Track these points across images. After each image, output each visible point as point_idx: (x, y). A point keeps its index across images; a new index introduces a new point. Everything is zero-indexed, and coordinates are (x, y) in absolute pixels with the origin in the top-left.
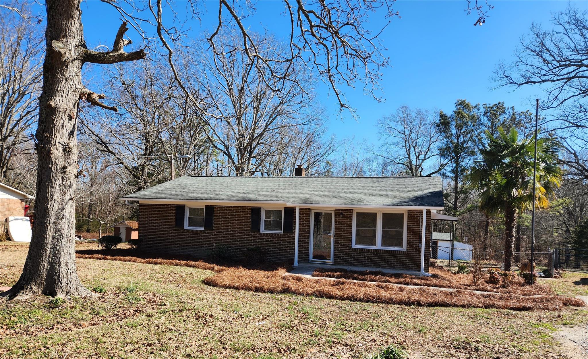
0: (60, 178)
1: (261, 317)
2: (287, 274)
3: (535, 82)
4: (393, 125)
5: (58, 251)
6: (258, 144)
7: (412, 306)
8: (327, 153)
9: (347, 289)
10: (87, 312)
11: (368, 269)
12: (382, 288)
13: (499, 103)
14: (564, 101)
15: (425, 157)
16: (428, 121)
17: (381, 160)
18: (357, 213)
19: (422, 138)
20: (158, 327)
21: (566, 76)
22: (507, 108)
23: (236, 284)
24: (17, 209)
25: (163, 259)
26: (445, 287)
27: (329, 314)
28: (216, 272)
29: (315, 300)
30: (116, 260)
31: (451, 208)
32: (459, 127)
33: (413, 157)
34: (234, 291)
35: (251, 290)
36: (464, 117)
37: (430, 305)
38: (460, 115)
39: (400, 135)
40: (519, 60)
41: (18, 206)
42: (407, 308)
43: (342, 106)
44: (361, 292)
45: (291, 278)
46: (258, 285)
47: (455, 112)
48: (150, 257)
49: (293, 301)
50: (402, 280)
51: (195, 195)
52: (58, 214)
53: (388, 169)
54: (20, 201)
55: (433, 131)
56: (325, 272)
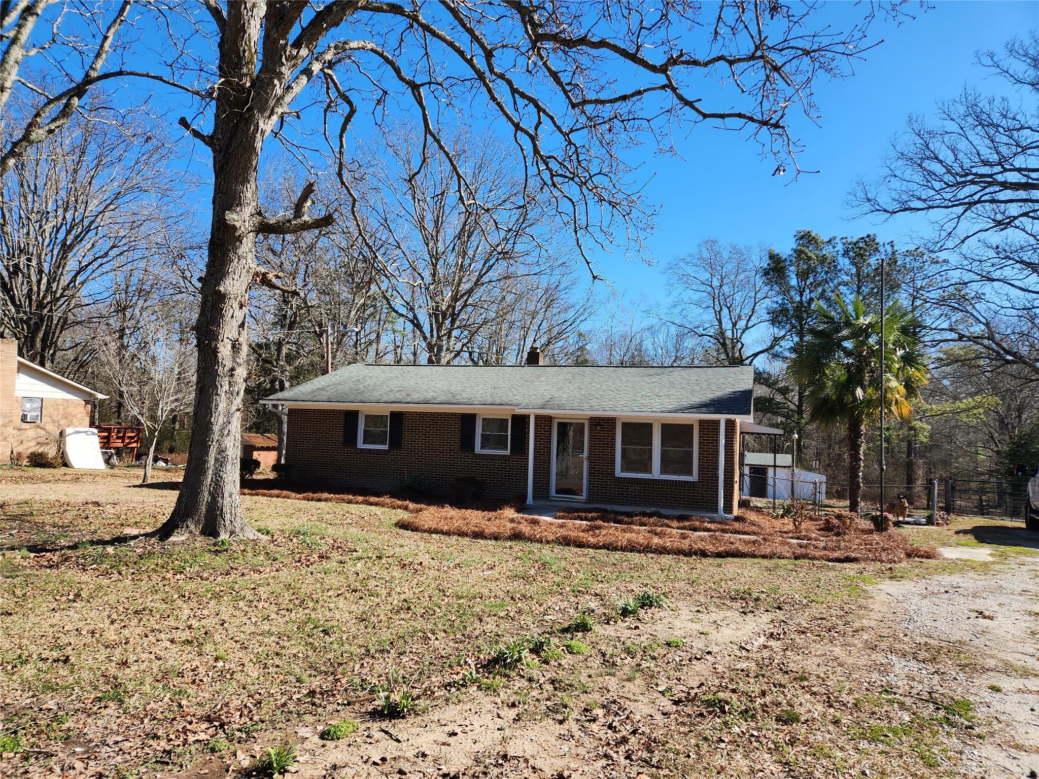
0: (227, 383)
1: (485, 567)
2: (516, 515)
3: (918, 210)
4: (690, 270)
5: (221, 478)
6: (465, 305)
7: (694, 557)
8: (580, 319)
9: (604, 535)
10: (262, 558)
11: (639, 509)
12: (656, 534)
13: (868, 236)
14: (966, 238)
15: (747, 325)
16: (751, 265)
17: (673, 330)
18: (623, 423)
19: (740, 293)
20: (358, 574)
21: (966, 200)
22: (881, 244)
23: (446, 528)
24: (79, 416)
25: (330, 493)
26: (749, 534)
27: (577, 565)
28: (411, 512)
29: (557, 549)
30: (257, 494)
31: (792, 410)
32: (802, 275)
33: (727, 324)
34: (443, 537)
35: (467, 536)
36: (809, 258)
37: (719, 555)
38: (803, 256)
39: (703, 288)
40: (890, 172)
41: (79, 409)
42: (686, 559)
43: (594, 277)
44: (624, 538)
45: (523, 521)
46: (477, 529)
47: (795, 251)
48: (309, 491)
49: (527, 549)
50: (687, 524)
51: (376, 395)
52: (222, 430)
53: (686, 345)
54: (83, 403)
55: (759, 281)
56: (573, 513)
